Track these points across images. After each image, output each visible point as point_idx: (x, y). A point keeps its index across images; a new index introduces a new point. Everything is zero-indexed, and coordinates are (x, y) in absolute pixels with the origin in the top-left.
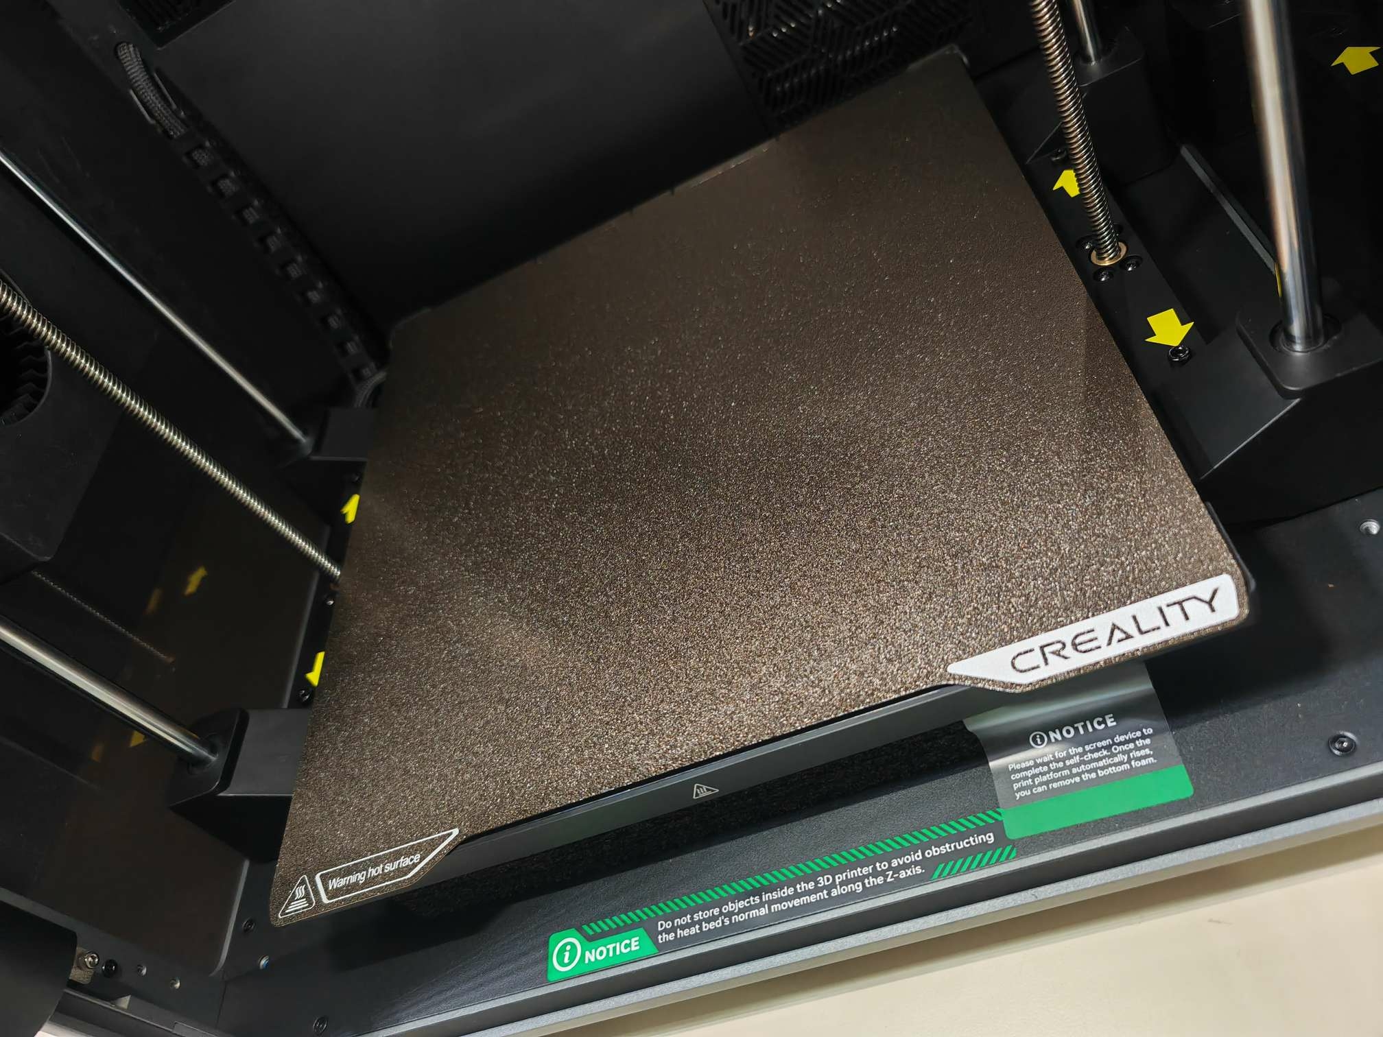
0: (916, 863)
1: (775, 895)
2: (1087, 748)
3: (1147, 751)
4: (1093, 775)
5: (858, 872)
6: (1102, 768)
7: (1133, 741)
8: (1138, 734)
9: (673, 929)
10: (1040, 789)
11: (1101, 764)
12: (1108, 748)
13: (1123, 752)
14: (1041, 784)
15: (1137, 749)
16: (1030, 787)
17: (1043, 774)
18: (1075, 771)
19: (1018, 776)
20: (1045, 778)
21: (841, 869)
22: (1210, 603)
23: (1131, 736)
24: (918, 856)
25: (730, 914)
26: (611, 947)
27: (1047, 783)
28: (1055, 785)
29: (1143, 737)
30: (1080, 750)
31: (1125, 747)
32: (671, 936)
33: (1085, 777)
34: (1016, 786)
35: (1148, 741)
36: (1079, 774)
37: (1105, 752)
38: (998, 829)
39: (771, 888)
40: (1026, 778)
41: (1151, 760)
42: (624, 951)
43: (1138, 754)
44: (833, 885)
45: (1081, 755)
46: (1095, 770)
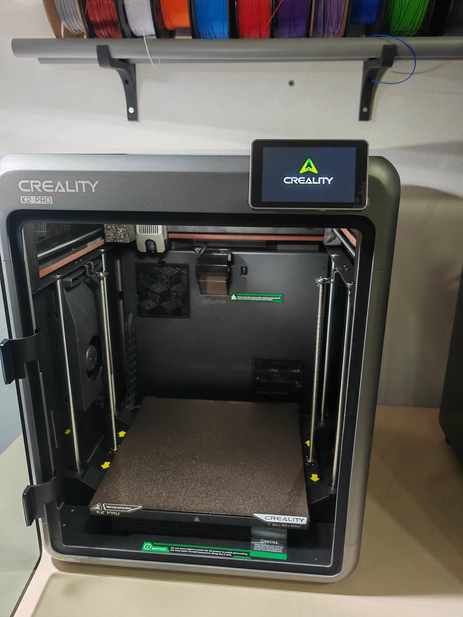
0: (230, 554)
1: (199, 550)
2: (271, 546)
3: (281, 550)
4: (270, 551)
5: (218, 552)
6: (272, 550)
7: (279, 548)
8: (281, 547)
9: (175, 549)
10: (259, 550)
11: (272, 549)
12: (274, 547)
13: (277, 549)
14: (260, 549)
15: (280, 549)
16: (257, 549)
17: (261, 547)
18: (267, 549)
19: (256, 546)
20: (261, 548)
21: (215, 550)
22: (302, 520)
23: (279, 547)
24: (231, 553)
25: (188, 550)
26: (159, 548)
27: (261, 549)
28: (262, 550)
29: (282, 548)
30: (269, 546)
31: (277, 548)
32: (174, 550)
33: (268, 550)
34: (255, 548)
35: (282, 549)
36: (267, 550)
37: (274, 548)
38: (249, 553)
39: (199, 549)
40: (257, 547)
41: (281, 552)
42: (162, 550)
43: (279, 550)
44: (212, 552)
45: (269, 547)
46: (271, 550)
